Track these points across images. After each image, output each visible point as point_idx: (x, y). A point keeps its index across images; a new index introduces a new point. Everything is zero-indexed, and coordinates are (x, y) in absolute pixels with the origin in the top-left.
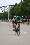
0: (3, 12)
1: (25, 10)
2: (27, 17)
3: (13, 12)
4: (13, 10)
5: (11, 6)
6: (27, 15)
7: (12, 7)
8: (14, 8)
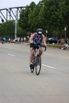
0: (3, 21)
1: (53, 18)
2: (57, 33)
3: (26, 21)
4: (25, 18)
5: (21, 8)
6: (58, 29)
7: (23, 11)
8: (27, 13)
